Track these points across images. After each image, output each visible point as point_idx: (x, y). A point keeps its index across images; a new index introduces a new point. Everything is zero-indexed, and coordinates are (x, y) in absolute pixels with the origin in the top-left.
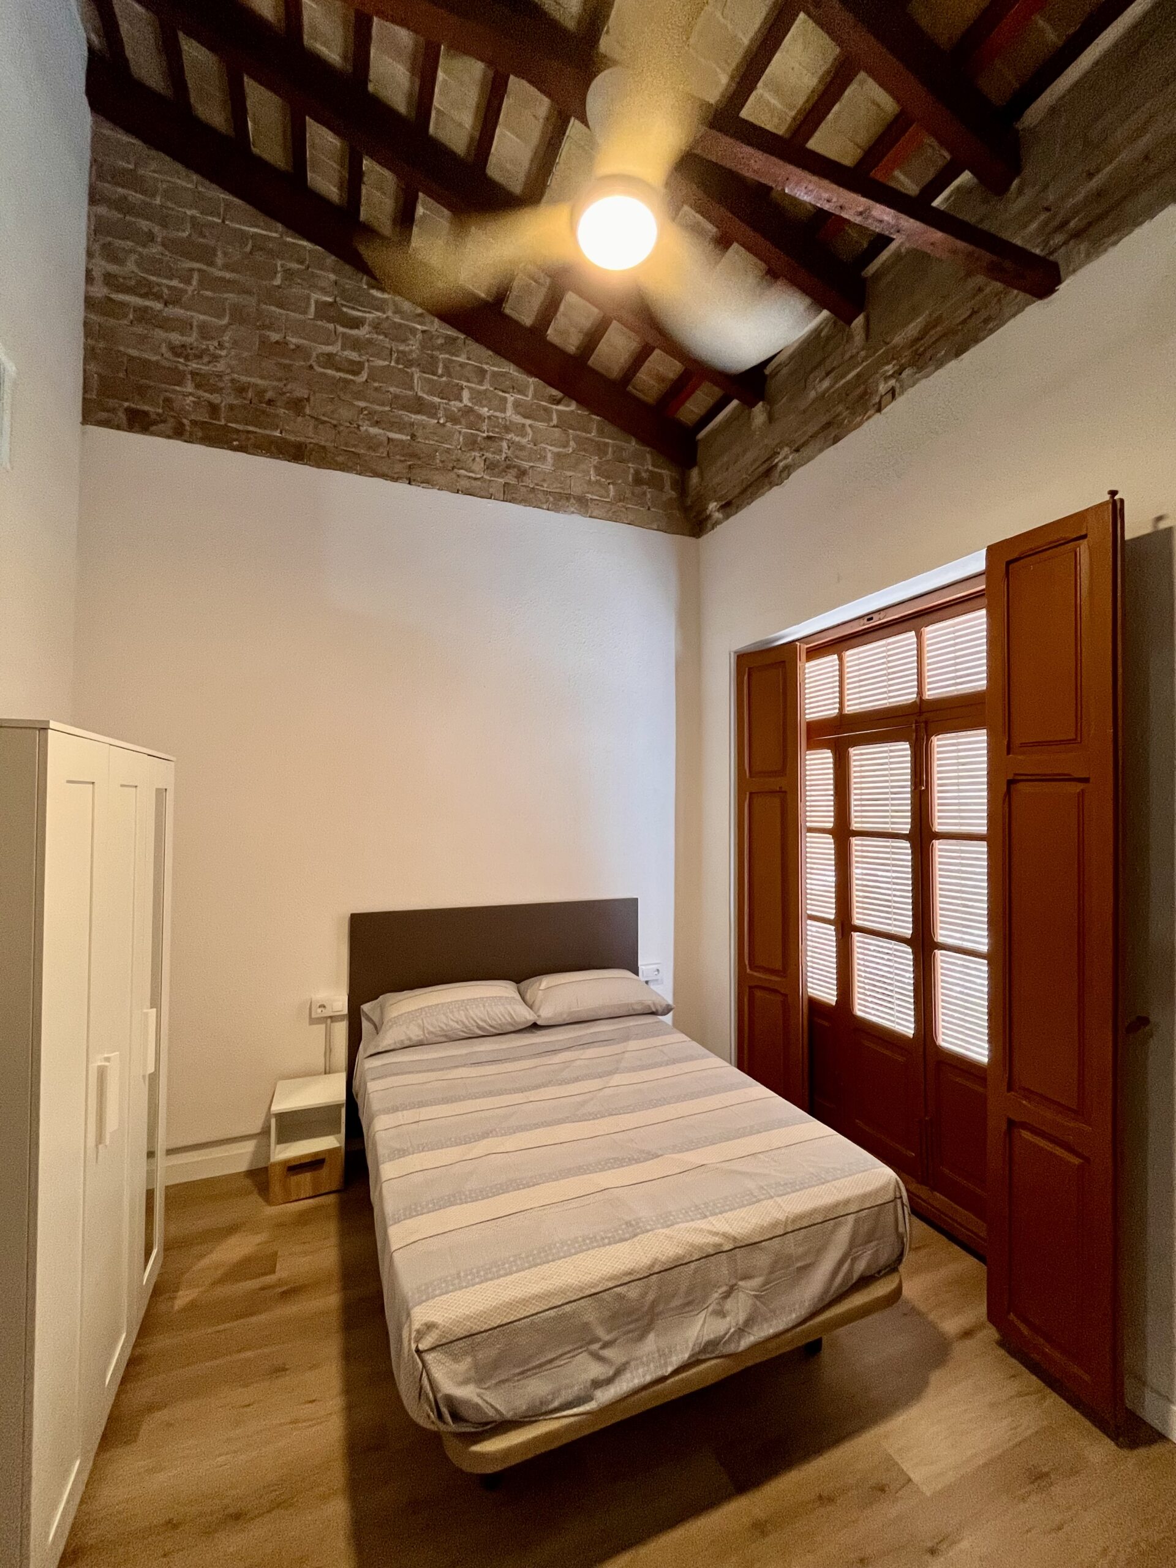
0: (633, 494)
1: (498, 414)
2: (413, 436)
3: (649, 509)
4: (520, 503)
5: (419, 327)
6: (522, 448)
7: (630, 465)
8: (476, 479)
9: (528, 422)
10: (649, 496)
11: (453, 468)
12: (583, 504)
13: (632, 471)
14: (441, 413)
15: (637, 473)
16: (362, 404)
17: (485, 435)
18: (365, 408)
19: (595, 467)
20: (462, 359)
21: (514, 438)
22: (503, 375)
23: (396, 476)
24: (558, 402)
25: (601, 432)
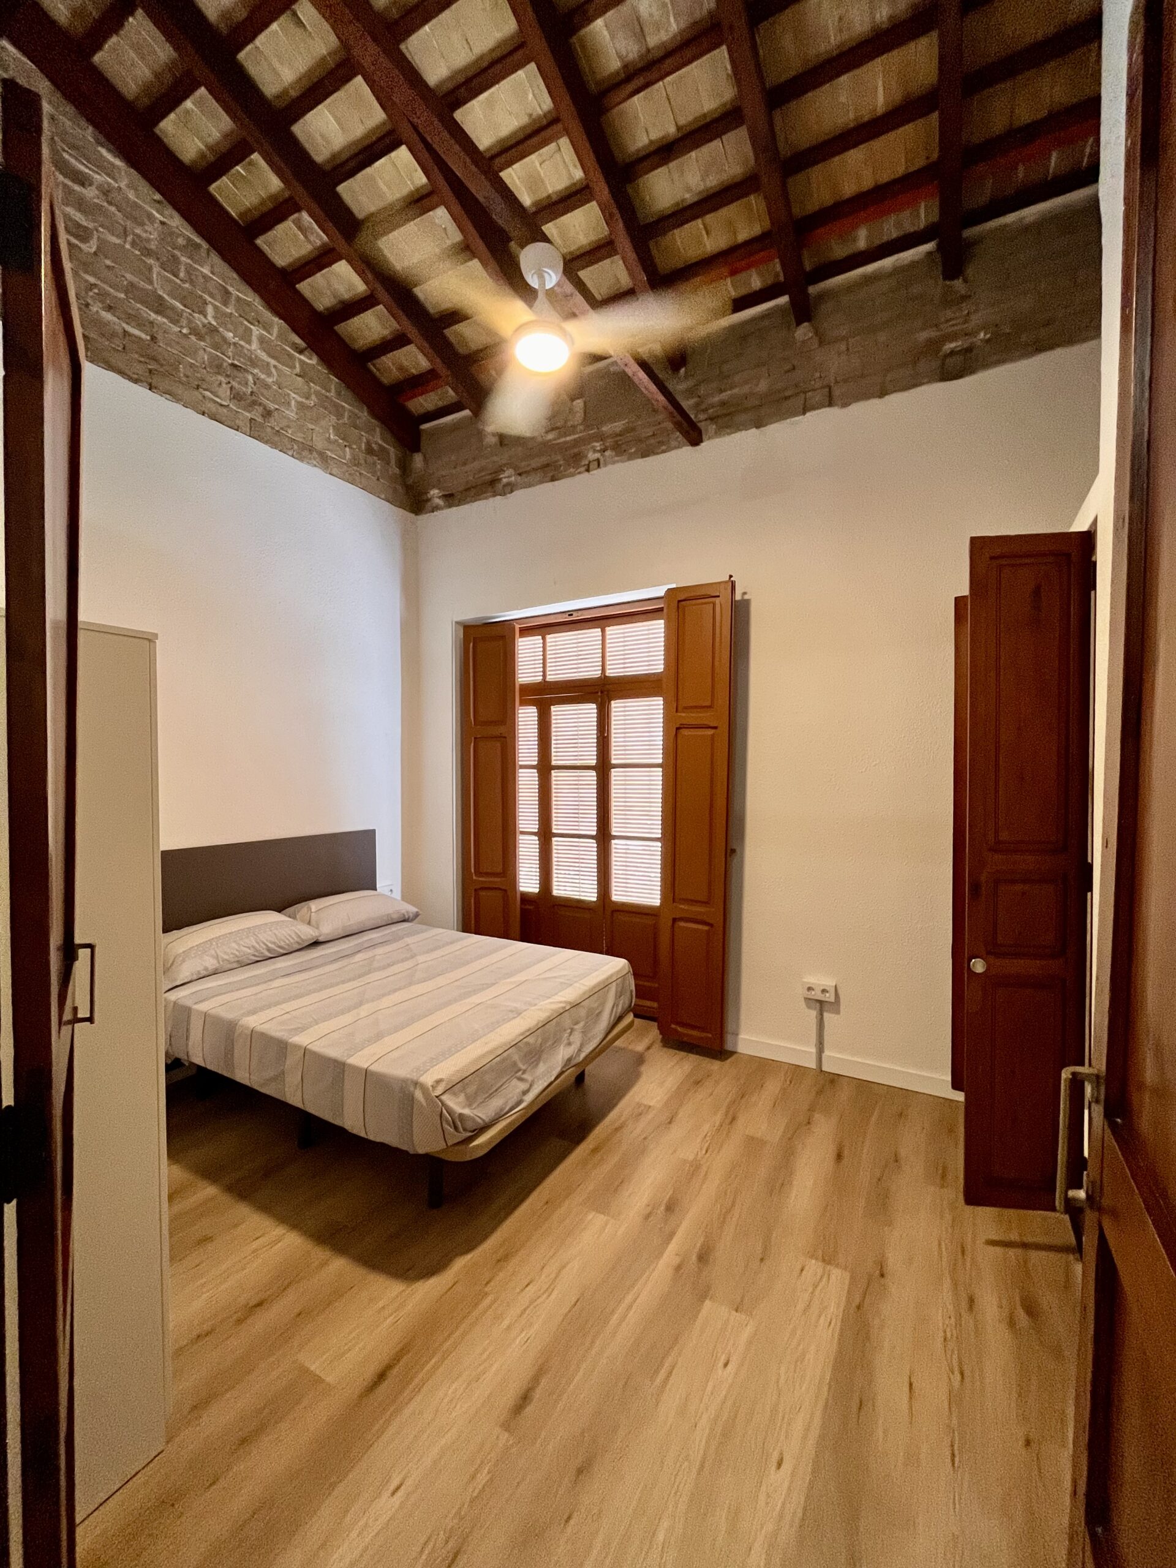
0: (366, 461)
1: (242, 343)
2: (153, 338)
3: (378, 479)
4: (266, 442)
5: (157, 215)
6: (267, 387)
7: (363, 433)
8: (222, 405)
9: (273, 362)
10: (379, 467)
11: (198, 387)
12: (324, 461)
13: (365, 440)
14: (184, 322)
15: (368, 443)
16: (92, 280)
17: (230, 361)
18: (95, 285)
19: (333, 426)
20: (206, 270)
21: (260, 374)
22: (248, 304)
23: (136, 376)
24: (301, 352)
25: (339, 394)
